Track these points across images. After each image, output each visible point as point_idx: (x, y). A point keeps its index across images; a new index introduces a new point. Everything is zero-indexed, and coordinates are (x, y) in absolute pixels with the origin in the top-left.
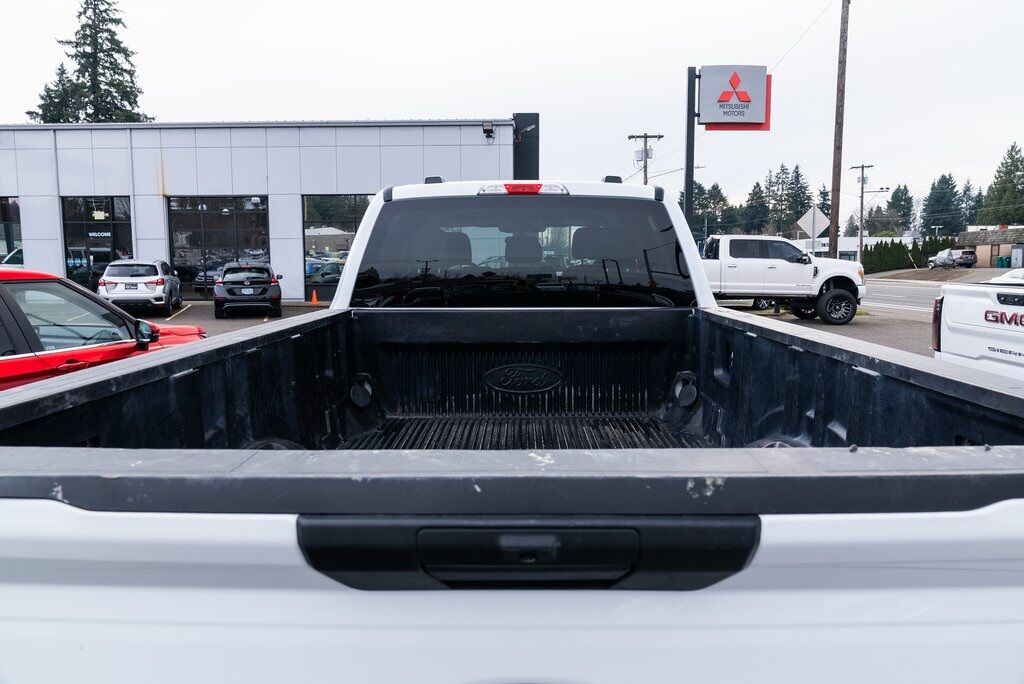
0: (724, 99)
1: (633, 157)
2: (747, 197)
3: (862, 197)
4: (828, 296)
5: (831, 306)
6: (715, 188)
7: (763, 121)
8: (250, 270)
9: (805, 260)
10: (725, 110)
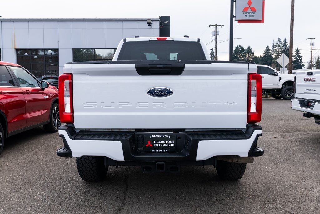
0: (245, 10)
1: (211, 34)
2: (263, 52)
3: (312, 52)
4: (285, 88)
5: (286, 93)
6: (249, 48)
7: (262, 19)
8: (52, 78)
9: (276, 74)
10: (246, 15)
